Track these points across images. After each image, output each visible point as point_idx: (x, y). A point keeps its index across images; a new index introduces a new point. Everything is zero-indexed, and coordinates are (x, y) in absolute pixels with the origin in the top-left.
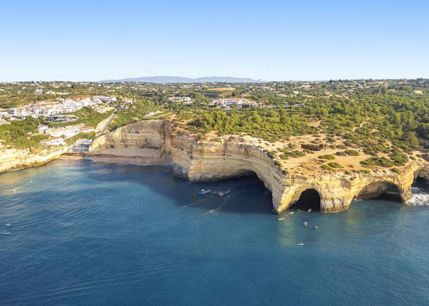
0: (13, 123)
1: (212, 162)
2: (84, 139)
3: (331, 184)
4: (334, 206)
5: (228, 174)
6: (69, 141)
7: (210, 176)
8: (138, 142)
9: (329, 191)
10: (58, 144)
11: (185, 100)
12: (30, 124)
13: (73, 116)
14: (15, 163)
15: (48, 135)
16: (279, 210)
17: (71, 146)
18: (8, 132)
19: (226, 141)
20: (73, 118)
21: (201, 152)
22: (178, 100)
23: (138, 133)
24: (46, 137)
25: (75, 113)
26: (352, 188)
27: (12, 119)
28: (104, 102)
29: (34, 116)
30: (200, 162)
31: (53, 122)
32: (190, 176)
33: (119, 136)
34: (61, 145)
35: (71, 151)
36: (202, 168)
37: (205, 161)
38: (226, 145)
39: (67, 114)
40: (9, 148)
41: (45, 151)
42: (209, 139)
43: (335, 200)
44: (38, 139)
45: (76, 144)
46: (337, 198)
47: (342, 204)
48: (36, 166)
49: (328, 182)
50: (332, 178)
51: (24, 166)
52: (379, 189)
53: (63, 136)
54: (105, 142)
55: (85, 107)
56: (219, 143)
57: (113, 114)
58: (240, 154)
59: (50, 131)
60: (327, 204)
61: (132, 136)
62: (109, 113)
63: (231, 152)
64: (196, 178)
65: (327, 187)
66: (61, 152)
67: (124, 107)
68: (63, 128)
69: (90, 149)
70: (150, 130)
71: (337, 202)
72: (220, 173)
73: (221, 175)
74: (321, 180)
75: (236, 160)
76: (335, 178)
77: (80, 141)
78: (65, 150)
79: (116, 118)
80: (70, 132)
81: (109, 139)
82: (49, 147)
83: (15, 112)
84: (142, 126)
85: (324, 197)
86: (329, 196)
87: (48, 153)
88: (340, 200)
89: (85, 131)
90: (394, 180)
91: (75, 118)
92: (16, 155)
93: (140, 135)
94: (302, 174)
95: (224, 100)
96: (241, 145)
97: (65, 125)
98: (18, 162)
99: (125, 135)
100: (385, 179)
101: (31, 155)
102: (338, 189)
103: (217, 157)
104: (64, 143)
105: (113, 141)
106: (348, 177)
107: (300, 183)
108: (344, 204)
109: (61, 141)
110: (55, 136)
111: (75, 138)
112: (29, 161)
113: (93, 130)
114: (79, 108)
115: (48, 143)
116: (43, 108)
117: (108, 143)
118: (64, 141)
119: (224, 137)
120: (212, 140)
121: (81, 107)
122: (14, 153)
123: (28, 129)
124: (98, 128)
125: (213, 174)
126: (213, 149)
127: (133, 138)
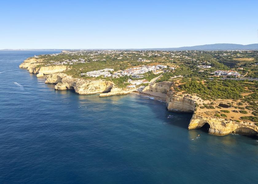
0: (121, 78)
1: (178, 104)
2: (143, 86)
3: (215, 123)
4: (215, 132)
5: (184, 111)
6: (138, 86)
7: (177, 110)
8: (162, 90)
9: (214, 125)
10: (133, 87)
11: (207, 67)
12: (126, 78)
13: (143, 75)
14: (117, 93)
15: (130, 83)
16: (190, 128)
17: (138, 88)
18: (118, 81)
19: (185, 96)
20: (142, 76)
21: (174, 99)
22: (203, 67)
23: (162, 86)
24: (129, 84)
25: (143, 74)
26: (227, 127)
27: (121, 76)
28: (160, 68)
29: (128, 75)
30: (173, 103)
31: (134, 78)
32: (168, 108)
33: (155, 87)
34: (134, 88)
35: (137, 91)
36: (174, 106)
37: (175, 104)
38: (184, 98)
39: (140, 74)
40: (116, 87)
41: (127, 89)
42: (178, 94)
43: (216, 130)
44: (126, 85)
45: (139, 88)
46: (217, 129)
47: (220, 132)
48: (123, 95)
49: (214, 122)
50: (216, 120)
51: (120, 94)
52: (250, 132)
53: (135, 84)
54: (149, 88)
55: (149, 71)
56: (181, 97)
57: (161, 75)
58: (188, 103)
59: (132, 82)
60: (212, 131)
61: (159, 88)
62: (159, 74)
63: (186, 101)
64: (171, 110)
65: (213, 123)
66: (133, 90)
67: (168, 71)
68: (137, 81)
69: (143, 91)
70: (167, 86)
71: (217, 131)
72: (181, 110)
73: (182, 111)
74: (210, 120)
75: (188, 105)
76: (218, 121)
77: (141, 87)
78: (135, 90)
79: (161, 77)
80: (139, 82)
81: (151, 87)
82: (129, 88)
83: (123, 73)
84: (164, 84)
85: (211, 127)
86: (213, 127)
87: (128, 90)
88: (219, 131)
89: (144, 83)
90: (254, 129)
91: (143, 76)
92: (118, 90)
93: (163, 87)
94: (201, 115)
95: (222, 71)
96: (190, 99)
97: (137, 80)
98: (118, 93)
99: (157, 87)
100: (248, 126)
101: (122, 91)
102: (219, 126)
103: (180, 102)
104: (135, 87)
105: (152, 88)
106: (225, 122)
107: (200, 119)
108: (221, 133)
109: (134, 86)
110: (133, 84)
111: (140, 85)
112: (121, 93)
113: (148, 82)
114: (147, 72)
115: (129, 86)
116: (133, 71)
117: (150, 89)
118: (136, 86)
119: (185, 94)
120: (179, 95)
121: (148, 71)
122: (117, 89)
123: (124, 81)
124: (151, 81)
125: (179, 109)
126: (178, 99)
127: (160, 88)
